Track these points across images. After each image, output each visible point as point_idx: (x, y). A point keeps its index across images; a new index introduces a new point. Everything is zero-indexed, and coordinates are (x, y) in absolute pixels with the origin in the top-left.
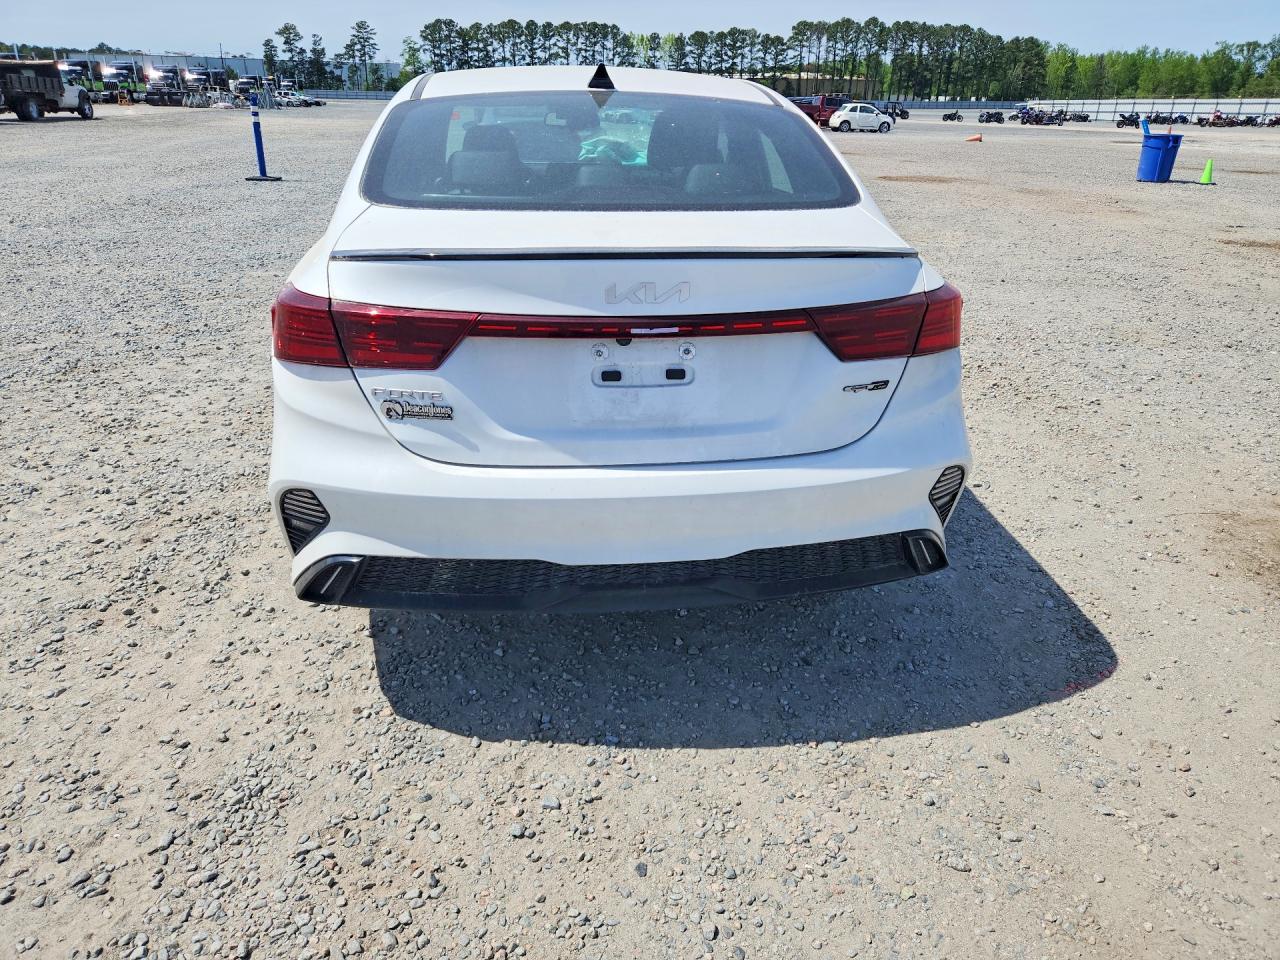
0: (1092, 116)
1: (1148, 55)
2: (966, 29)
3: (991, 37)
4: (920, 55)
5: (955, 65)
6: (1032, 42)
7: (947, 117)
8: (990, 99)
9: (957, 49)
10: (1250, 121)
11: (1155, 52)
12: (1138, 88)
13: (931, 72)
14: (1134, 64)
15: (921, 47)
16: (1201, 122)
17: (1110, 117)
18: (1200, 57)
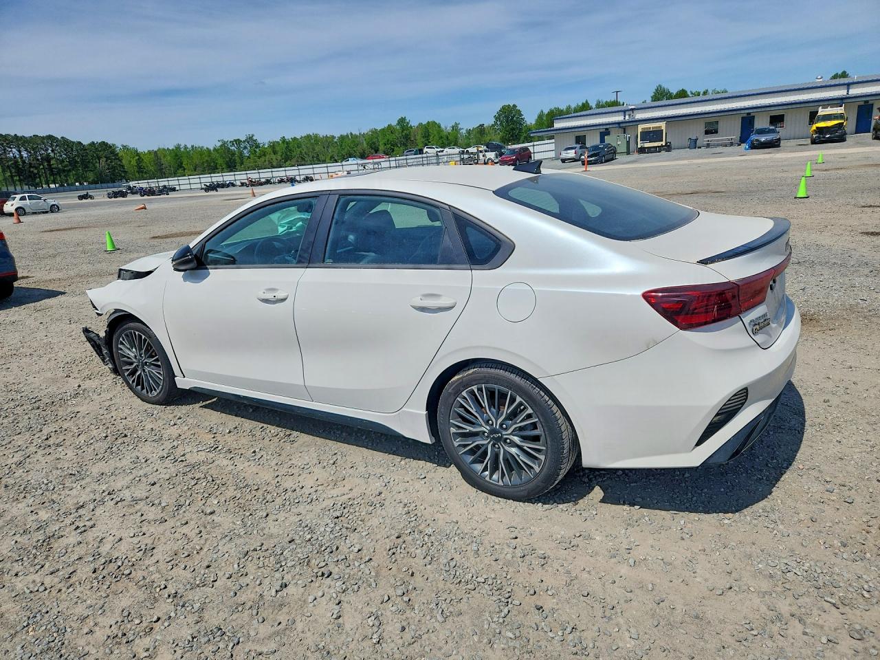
0: (177, 188)
1: (182, 150)
2: (50, 137)
3: (74, 142)
4: (21, 157)
5: (53, 162)
6: (104, 145)
7: (81, 198)
8: (90, 183)
9: (50, 151)
10: (268, 182)
11: (186, 147)
12: (185, 169)
13: (36, 168)
14: (176, 155)
15: (20, 152)
16: (243, 184)
17: (199, 186)
18: (212, 149)
